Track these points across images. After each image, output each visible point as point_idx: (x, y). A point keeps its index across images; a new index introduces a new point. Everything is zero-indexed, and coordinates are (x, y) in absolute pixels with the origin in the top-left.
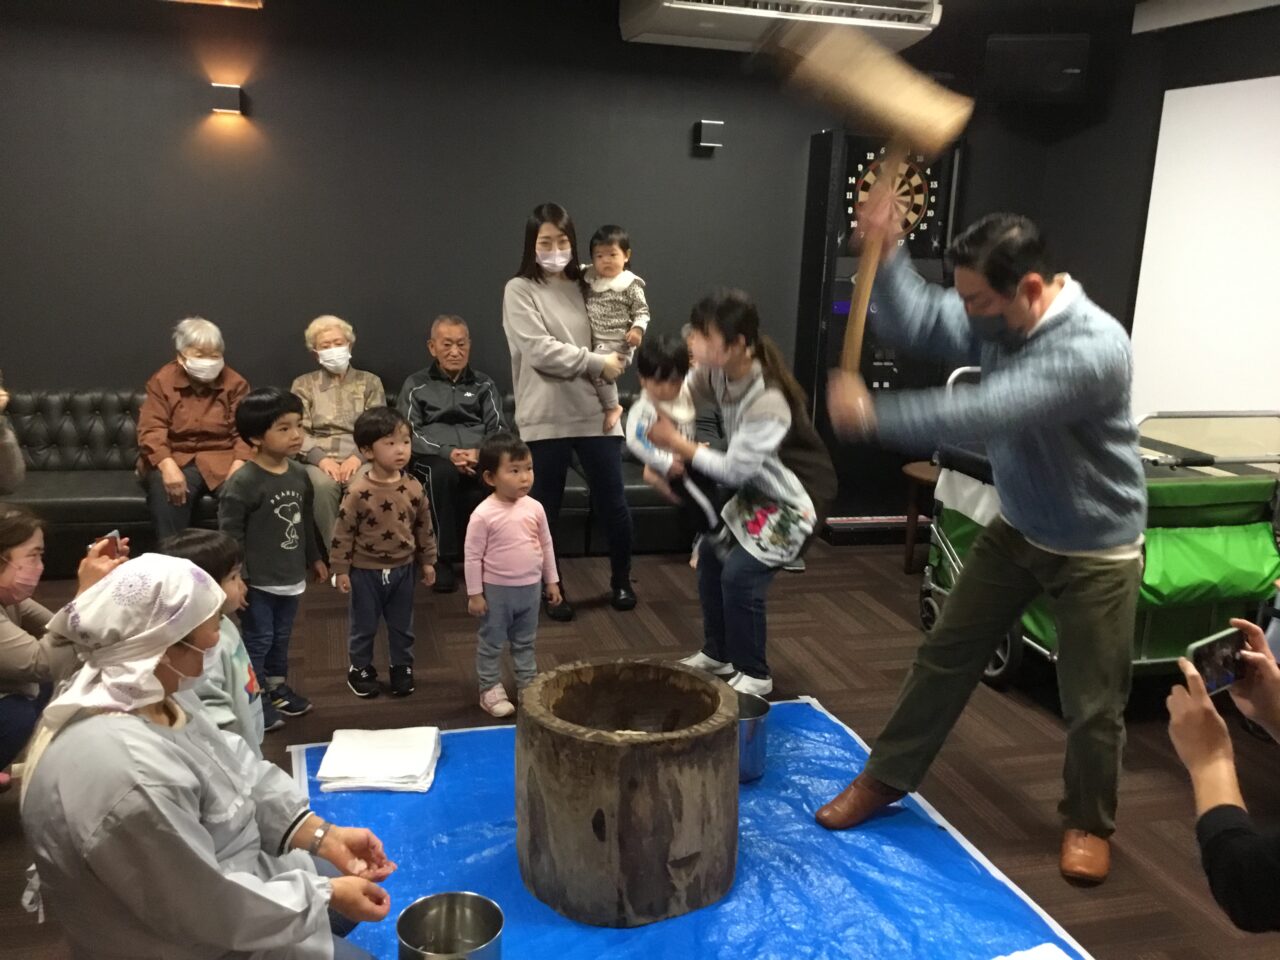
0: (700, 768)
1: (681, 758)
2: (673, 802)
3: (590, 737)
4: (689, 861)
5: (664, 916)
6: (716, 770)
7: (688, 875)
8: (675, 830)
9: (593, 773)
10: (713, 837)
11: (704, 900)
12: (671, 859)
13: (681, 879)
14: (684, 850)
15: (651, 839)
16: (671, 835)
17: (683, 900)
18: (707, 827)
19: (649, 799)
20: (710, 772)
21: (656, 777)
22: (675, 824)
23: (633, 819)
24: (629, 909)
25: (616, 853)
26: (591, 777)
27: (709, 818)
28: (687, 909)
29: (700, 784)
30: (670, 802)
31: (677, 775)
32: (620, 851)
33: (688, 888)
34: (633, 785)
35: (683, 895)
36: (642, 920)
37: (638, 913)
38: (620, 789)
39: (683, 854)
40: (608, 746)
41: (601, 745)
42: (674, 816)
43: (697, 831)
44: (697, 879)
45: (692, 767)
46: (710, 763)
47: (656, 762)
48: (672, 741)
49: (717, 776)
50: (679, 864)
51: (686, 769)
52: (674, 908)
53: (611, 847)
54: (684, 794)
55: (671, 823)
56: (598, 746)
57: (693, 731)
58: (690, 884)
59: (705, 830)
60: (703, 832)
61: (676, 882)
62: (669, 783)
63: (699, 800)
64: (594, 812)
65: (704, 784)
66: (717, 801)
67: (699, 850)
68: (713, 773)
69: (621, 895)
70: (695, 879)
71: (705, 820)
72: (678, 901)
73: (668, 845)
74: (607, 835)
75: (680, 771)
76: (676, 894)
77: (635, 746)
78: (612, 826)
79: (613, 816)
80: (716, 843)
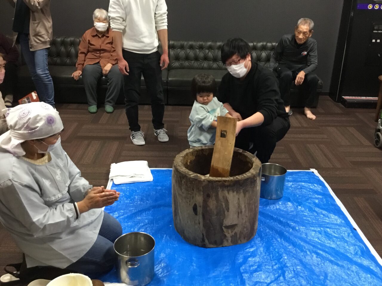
0: (237, 192)
1: (229, 188)
2: (225, 205)
3: (193, 176)
4: (232, 227)
5: (221, 246)
6: (245, 194)
7: (232, 232)
8: (226, 215)
9: (193, 190)
10: (243, 219)
11: (239, 242)
12: (224, 225)
13: (229, 233)
14: (230, 223)
15: (216, 217)
16: (224, 217)
17: (230, 241)
18: (240, 215)
19: (215, 202)
20: (242, 195)
21: (218, 194)
22: (226, 212)
23: (208, 209)
24: (206, 241)
25: (201, 220)
26: (193, 191)
27: (241, 212)
28: (231, 244)
29: (237, 199)
30: (223, 204)
31: (227, 194)
32: (203, 220)
33: (232, 237)
34: (208, 196)
35: (230, 239)
36: (212, 246)
37: (210, 243)
38: (203, 197)
39: (230, 224)
40: (199, 180)
41: (196, 180)
42: (225, 209)
43: (236, 216)
44: (236, 233)
45: (234, 192)
46: (242, 191)
47: (218, 189)
48: (225, 181)
49: (245, 196)
50: (228, 227)
51: (231, 193)
52: (225, 243)
53: (200, 218)
54: (230, 202)
55: (224, 212)
56: (195, 180)
57: (235, 178)
58: (232, 235)
59: (239, 216)
60: (238, 217)
61: (226, 234)
62: (223, 197)
63: (236, 205)
64: (193, 204)
65: (239, 199)
66: (245, 206)
67: (237, 223)
68: (243, 195)
69: (203, 236)
70: (235, 234)
71: (239, 213)
72: (227, 241)
73: (223, 220)
74: (198, 213)
75: (228, 193)
76: (226, 238)
77: (210, 182)
78: (200, 210)
79: (200, 207)
80: (244, 221)
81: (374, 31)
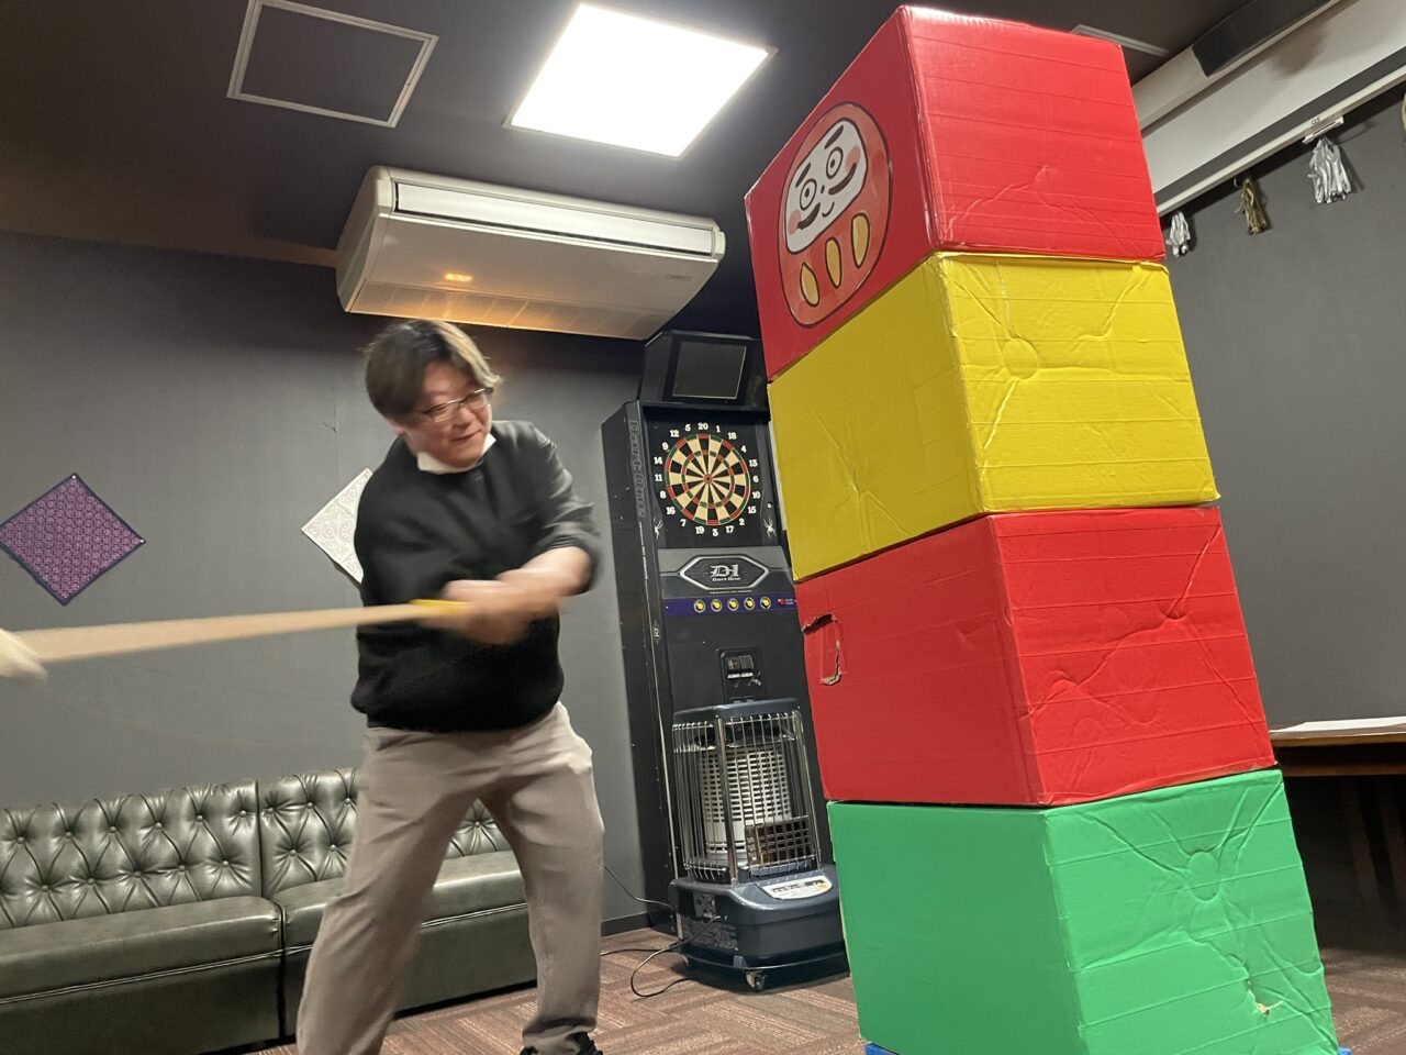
81: (730, 677)
